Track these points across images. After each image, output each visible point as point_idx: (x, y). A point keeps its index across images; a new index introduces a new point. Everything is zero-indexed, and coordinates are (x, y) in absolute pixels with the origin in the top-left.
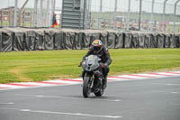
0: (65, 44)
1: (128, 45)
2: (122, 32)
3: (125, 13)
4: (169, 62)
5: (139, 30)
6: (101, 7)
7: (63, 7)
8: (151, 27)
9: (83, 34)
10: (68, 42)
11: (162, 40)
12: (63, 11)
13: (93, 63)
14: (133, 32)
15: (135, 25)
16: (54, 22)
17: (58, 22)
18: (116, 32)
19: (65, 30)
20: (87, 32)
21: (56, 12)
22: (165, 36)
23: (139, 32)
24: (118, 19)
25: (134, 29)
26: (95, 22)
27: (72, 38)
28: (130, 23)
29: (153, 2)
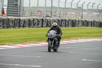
0: (9, 25)
1: (45, 25)
2: (41, 18)
3: (43, 7)
4: (68, 35)
5: (51, 17)
6: (30, 4)
7: (8, 4)
8: (58, 15)
9: (20, 19)
10: (11, 24)
11: (64, 22)
12: (8, 7)
13: (53, 34)
14: (48, 18)
15: (49, 14)
16: (3, 13)
17: (5, 13)
18: (38, 18)
19: (9, 17)
20: (21, 18)
21: (4, 7)
22: (66, 20)
23: (51, 18)
24: (39, 11)
25: (48, 16)
26: (26, 12)
27: (13, 21)
28: (46, 13)
29: (59, 1)
